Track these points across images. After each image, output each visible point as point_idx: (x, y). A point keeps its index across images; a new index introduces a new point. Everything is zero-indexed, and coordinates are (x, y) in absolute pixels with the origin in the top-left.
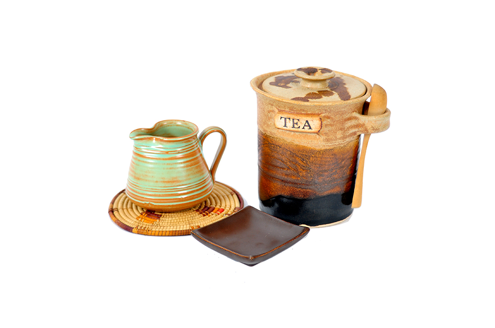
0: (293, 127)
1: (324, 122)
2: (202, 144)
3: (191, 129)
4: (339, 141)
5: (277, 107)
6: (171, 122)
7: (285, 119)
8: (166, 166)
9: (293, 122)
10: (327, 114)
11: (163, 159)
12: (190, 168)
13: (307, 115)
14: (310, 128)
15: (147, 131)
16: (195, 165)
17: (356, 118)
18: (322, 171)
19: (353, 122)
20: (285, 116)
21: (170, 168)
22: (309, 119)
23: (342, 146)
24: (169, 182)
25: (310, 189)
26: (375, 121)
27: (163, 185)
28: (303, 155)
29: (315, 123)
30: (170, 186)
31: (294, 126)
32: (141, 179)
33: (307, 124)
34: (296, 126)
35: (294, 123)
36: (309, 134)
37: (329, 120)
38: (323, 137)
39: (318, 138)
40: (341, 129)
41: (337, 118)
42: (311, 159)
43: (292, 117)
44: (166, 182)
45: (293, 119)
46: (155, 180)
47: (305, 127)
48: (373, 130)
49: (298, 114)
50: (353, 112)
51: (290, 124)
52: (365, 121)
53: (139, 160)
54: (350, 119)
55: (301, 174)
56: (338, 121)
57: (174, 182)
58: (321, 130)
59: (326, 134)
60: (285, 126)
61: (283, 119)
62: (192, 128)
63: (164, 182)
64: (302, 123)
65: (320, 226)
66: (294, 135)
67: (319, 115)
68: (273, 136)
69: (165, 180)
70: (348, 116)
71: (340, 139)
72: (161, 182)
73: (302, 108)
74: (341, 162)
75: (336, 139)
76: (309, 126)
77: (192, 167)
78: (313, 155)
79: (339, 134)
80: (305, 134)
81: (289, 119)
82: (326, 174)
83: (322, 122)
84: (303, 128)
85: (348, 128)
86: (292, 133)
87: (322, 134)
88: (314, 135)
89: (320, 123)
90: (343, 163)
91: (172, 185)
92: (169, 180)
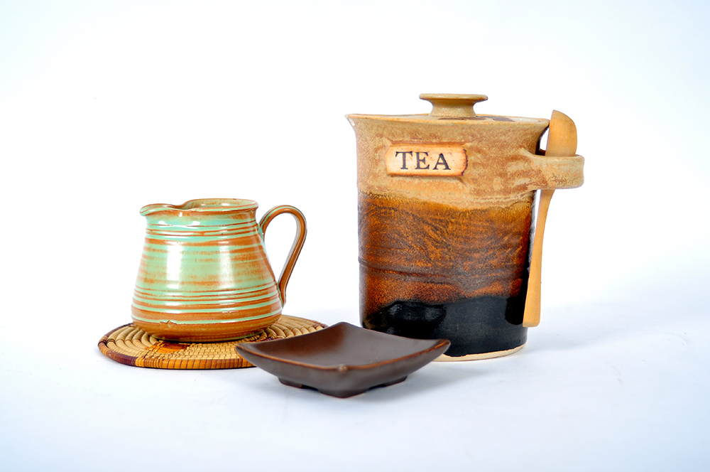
0: (418, 167)
1: (471, 158)
2: (264, 232)
4: (498, 196)
5: (390, 137)
6: (214, 201)
7: (404, 154)
8: (199, 257)
9: (418, 157)
10: (475, 144)
11: (195, 245)
12: (241, 262)
13: (441, 144)
14: (447, 168)
16: (250, 259)
17: (525, 159)
18: (470, 251)
19: (521, 166)
20: (404, 148)
21: (207, 260)
22: (444, 150)
23: (503, 206)
24: (203, 283)
25: (448, 283)
26: (559, 165)
27: (193, 288)
28: (436, 220)
29: (455, 159)
30: (205, 290)
31: (418, 165)
32: (156, 280)
33: (441, 161)
34: (422, 165)
35: (419, 160)
36: (445, 181)
37: (479, 156)
38: (469, 187)
39: (461, 187)
40: (501, 175)
41: (493, 153)
42: (450, 227)
43: (415, 148)
44: (198, 283)
45: (418, 153)
46: (180, 280)
47: (439, 166)
48: (555, 181)
49: (425, 144)
50: (521, 147)
51: (412, 162)
52: (541, 165)
53: (154, 250)
54: (515, 158)
55: (432, 256)
56: (495, 159)
57: (212, 284)
58: (467, 172)
59: (475, 180)
60: (404, 167)
61: (400, 155)
63: (195, 283)
64: (432, 160)
65: (468, 357)
66: (419, 184)
67: (461, 144)
68: (383, 193)
69: (197, 280)
70: (512, 153)
71: (499, 193)
72: (190, 282)
73: (433, 131)
74: (502, 237)
75: (493, 192)
76: (445, 163)
77: (245, 261)
78: (453, 220)
79: (498, 184)
80: (438, 180)
81: (411, 152)
82: (477, 255)
83: (467, 157)
84: (435, 168)
85: (512, 175)
86: (417, 181)
87: (468, 181)
88: (455, 182)
89: (464, 158)
90: (506, 238)
91: (210, 290)
92: (204, 281)
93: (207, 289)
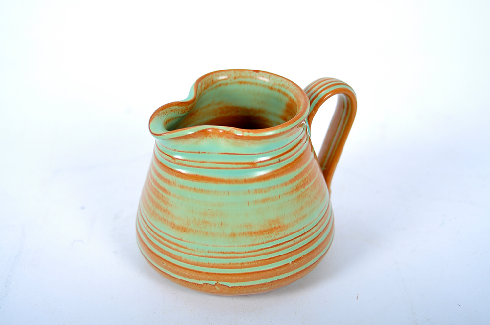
2: (310, 124)
3: (279, 90)
8: (252, 197)
15: (184, 108)
21: (264, 201)
24: (261, 232)
27: (248, 240)
30: (261, 241)
32: (191, 230)
44: (255, 233)
46: (228, 231)
53: (182, 187)
57: (271, 230)
62: (283, 89)
63: (251, 234)
69: (253, 230)
72: (244, 234)
91: (270, 239)
92: (262, 229)
93: (268, 239)
